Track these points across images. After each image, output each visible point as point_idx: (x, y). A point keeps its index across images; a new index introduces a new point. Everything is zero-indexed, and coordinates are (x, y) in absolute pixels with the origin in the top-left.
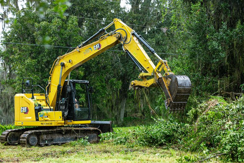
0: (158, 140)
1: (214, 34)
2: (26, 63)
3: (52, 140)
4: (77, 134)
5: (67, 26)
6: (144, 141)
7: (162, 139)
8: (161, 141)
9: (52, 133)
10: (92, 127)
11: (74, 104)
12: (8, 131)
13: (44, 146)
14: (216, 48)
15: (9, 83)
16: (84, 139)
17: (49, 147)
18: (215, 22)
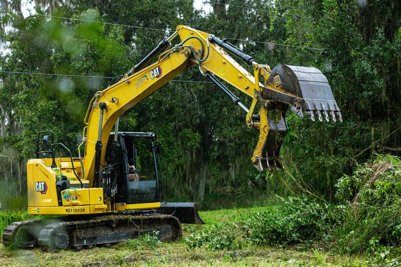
0: (286, 235)
1: (364, 49)
2: (39, 106)
3: (95, 238)
4: (138, 227)
5: (107, 42)
6: (261, 237)
7: (293, 233)
8: (291, 236)
9: (95, 226)
10: (162, 213)
11: (127, 174)
12: (16, 225)
13: (82, 249)
14: (368, 73)
15: (10, 141)
16: (151, 235)
17: (91, 251)
18: (362, 29)
